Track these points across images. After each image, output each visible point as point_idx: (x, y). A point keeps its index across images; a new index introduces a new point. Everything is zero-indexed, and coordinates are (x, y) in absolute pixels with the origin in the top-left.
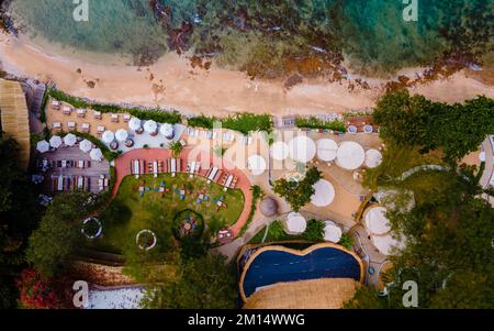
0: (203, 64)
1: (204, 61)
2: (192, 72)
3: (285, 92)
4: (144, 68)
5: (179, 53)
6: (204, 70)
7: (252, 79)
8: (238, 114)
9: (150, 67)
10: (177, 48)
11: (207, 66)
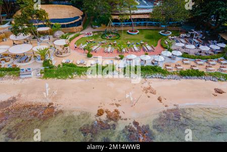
0: (105, 115)
1: (104, 117)
2: (117, 105)
3: (19, 95)
4: (171, 107)
5: (136, 124)
6: (104, 108)
7: (50, 104)
8: (72, 78)
9: (166, 109)
10: (139, 128)
11: (100, 113)
